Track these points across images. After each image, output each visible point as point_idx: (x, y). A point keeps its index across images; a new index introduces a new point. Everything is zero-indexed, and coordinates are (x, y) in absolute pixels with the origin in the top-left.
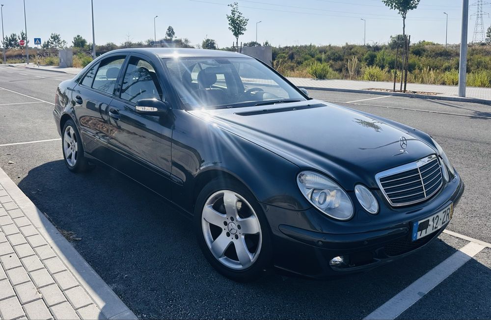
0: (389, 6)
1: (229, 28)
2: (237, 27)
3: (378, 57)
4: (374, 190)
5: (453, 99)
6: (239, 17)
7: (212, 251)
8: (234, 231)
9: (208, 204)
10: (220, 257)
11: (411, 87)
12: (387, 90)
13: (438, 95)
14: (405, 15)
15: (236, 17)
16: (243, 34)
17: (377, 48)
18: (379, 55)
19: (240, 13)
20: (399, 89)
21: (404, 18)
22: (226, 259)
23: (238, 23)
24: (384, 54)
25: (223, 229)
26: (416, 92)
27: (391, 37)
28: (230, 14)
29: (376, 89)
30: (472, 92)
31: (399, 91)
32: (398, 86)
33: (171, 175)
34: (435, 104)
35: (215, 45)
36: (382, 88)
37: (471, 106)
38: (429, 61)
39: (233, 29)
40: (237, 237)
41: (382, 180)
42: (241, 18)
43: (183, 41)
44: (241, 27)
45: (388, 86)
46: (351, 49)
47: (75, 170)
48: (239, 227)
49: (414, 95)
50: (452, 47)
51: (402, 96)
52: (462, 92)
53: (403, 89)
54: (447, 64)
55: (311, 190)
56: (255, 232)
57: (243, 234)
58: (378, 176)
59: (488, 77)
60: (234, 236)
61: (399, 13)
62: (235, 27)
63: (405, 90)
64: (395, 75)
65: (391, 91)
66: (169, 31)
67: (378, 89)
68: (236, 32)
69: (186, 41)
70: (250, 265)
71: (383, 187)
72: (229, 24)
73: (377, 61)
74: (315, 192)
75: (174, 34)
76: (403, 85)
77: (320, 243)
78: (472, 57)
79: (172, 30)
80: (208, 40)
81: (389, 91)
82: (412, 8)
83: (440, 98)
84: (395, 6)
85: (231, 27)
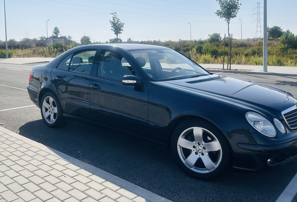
0: (219, 16)
1: (111, 29)
2: (117, 28)
3: (203, 48)
4: (282, 120)
5: (260, 73)
6: (118, 22)
7: (186, 165)
8: (200, 151)
9: (181, 136)
10: (192, 167)
11: (234, 67)
12: (218, 69)
13: (251, 71)
14: (229, 21)
15: (116, 21)
16: (121, 33)
17: (201, 42)
18: (204, 47)
19: (118, 19)
20: (227, 68)
21: (229, 23)
22: (195, 168)
23: (117, 26)
24: (207, 46)
25: (193, 151)
26: (237, 70)
27: (209, 35)
28: (112, 20)
29: (212, 69)
30: (271, 69)
31: (226, 70)
32: (226, 67)
33: (148, 122)
34: (251, 77)
35: (90, 40)
36: (215, 68)
37: (272, 77)
38: (235, 50)
39: (114, 30)
40: (203, 154)
41: (285, 115)
42: (119, 22)
43: (67, 37)
44: (119, 29)
45: (219, 66)
46: (185, 43)
47: (54, 126)
48: (204, 148)
49: (236, 72)
50: (245, 41)
51: (228, 72)
52: (265, 69)
53: (229, 68)
54: (246, 52)
55: (254, 122)
56: (217, 150)
57: (207, 152)
58: (283, 113)
59: (276, 59)
60: (201, 154)
61: (225, 20)
62: (116, 29)
63: (230, 69)
64: (224, 59)
65: (221, 69)
66: (56, 30)
67: (213, 69)
68: (116, 32)
69: (70, 37)
70: (214, 169)
71: (286, 119)
72: (112, 26)
73: (203, 50)
74: (255, 123)
75: (59, 32)
76: (229, 65)
77: (264, 150)
78: (260, 47)
79: (58, 29)
80: (85, 37)
81: (220, 70)
82: (233, 17)
83: (253, 73)
84: (223, 16)
85: (113, 28)
